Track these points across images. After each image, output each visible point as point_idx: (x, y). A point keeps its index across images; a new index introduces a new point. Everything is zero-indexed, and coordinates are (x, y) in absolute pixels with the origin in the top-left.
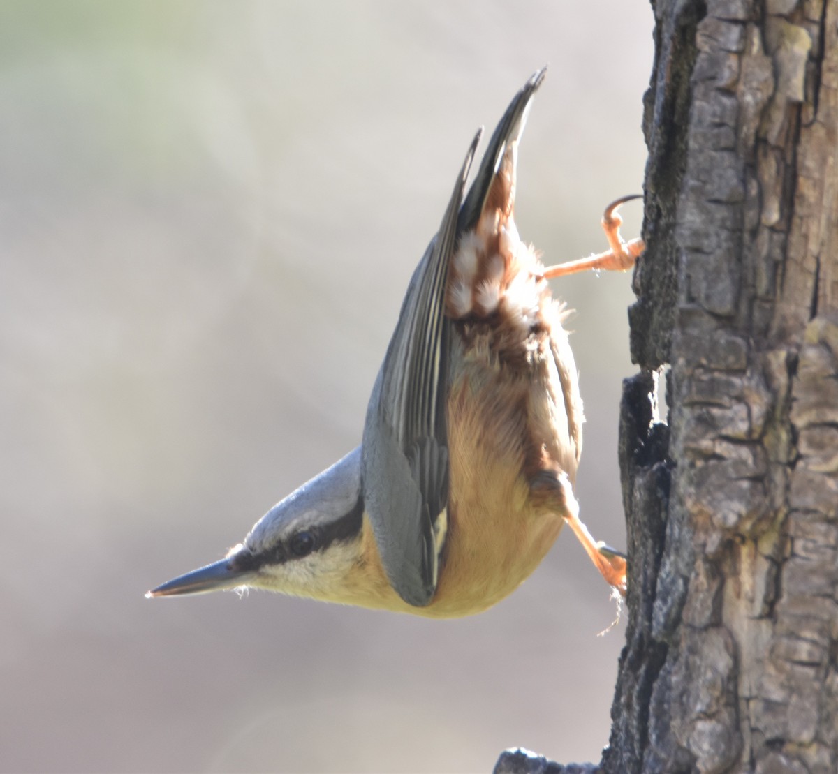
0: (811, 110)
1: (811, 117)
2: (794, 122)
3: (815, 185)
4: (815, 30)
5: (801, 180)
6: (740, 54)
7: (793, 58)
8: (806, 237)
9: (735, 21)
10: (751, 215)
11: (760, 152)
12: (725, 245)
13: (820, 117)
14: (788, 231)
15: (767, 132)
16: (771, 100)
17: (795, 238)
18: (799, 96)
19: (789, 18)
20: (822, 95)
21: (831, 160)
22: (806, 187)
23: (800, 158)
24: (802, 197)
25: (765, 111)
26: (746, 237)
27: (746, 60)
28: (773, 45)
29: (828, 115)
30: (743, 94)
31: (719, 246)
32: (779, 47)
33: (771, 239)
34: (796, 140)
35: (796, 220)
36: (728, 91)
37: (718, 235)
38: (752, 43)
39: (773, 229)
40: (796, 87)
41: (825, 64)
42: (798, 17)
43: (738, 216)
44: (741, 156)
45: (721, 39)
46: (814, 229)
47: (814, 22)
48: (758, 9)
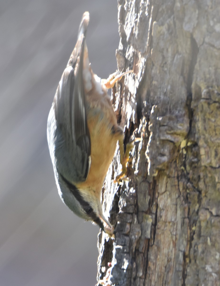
0: (152, 241)
1: (152, 243)
2: (147, 245)
3: (153, 264)
4: (154, 216)
5: (149, 263)
6: (131, 223)
7: (147, 224)
8: (151, 281)
9: (129, 213)
10: (134, 273)
11: (137, 254)
13: (155, 243)
14: (145, 278)
15: (139, 248)
16: (140, 238)
17: (147, 281)
18: (149, 237)
19: (146, 213)
20: (156, 236)
21: (159, 257)
23: (149, 256)
24: (150, 268)
25: (138, 241)
26: (132, 280)
27: (132, 225)
29: (158, 243)
30: (131, 236)
31: (124, 283)
32: (142, 221)
33: (140, 280)
34: (148, 250)
35: (148, 275)
36: (127, 235)
37: (123, 280)
38: (134, 220)
39: (140, 278)
40: (148, 234)
41: (157, 227)
42: (149, 212)
43: (130, 273)
44: (131, 255)
45: (124, 218)
46: (153, 278)
47: (153, 214)
48: (136, 209)
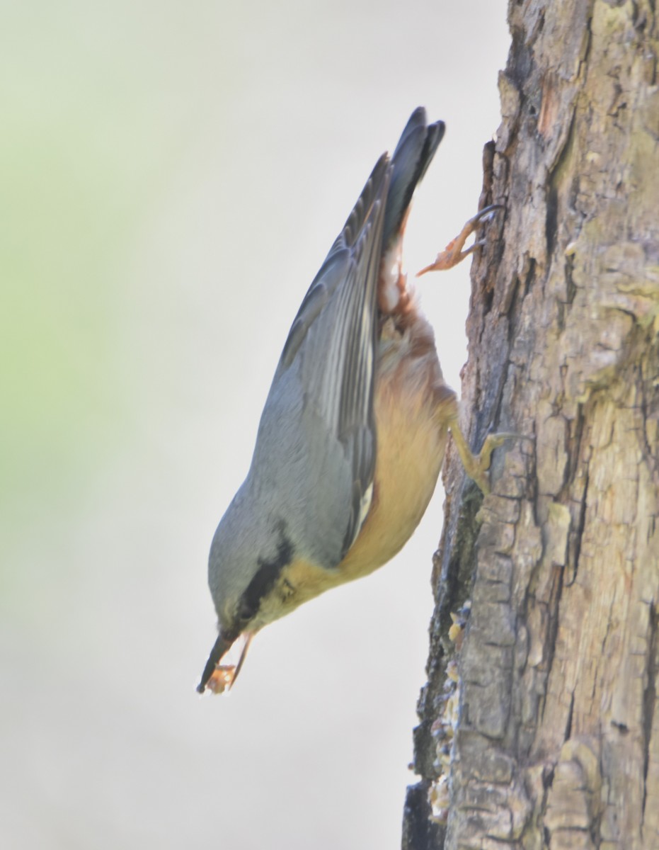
0: (572, 573)
1: (571, 579)
2: (557, 582)
3: (573, 634)
4: (578, 508)
5: (562, 629)
6: (516, 524)
7: (558, 529)
8: (564, 676)
9: (512, 498)
10: (520, 656)
11: (529, 605)
12: (498, 680)
13: (579, 578)
14: (549, 669)
15: (535, 590)
16: (539, 563)
17: (554, 676)
18: (562, 561)
19: (557, 499)
20: (581, 561)
21: (586, 614)
22: (565, 634)
23: (561, 612)
24: (562, 643)
25: (534, 573)
26: (516, 674)
27: (520, 529)
28: (543, 518)
29: (585, 578)
30: (517, 557)
31: (493, 680)
32: (547, 521)
33: (535, 676)
34: (559, 596)
35: (556, 662)
36: (506, 555)
37: (493, 672)
38: (525, 517)
39: (536, 668)
40: (559, 553)
41: (584, 536)
42: (564, 498)
43: (510, 657)
44: (514, 608)
45: (500, 511)
46: (570, 670)
47: (576, 501)
48: (531, 488)
